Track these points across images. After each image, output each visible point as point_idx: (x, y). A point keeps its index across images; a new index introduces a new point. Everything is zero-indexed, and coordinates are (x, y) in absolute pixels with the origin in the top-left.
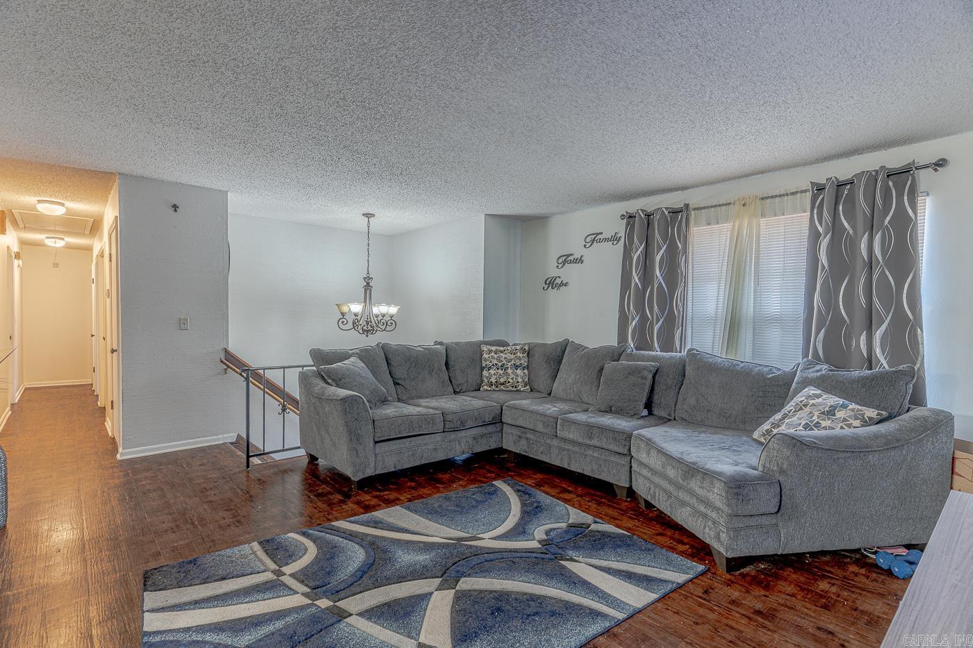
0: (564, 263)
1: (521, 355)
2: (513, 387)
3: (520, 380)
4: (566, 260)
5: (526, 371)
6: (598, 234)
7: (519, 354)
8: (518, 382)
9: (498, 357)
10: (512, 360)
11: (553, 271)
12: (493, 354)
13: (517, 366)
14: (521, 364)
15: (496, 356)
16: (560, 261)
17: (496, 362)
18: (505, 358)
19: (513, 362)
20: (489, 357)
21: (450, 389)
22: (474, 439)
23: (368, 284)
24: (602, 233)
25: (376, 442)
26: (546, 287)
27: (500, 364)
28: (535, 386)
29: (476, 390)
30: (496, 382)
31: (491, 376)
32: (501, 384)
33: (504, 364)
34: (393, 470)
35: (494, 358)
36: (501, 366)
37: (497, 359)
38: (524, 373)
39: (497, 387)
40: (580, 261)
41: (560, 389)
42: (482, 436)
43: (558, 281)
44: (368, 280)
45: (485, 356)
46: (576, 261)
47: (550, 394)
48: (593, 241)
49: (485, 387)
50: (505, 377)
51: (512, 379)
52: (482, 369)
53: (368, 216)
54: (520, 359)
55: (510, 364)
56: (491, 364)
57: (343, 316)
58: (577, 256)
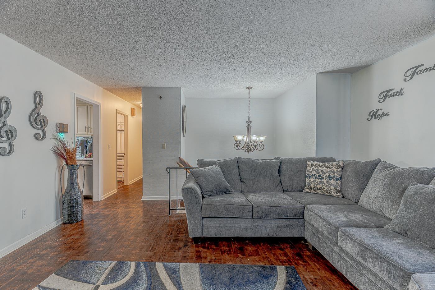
0: (385, 97)
1: (335, 170)
2: (327, 192)
3: (333, 188)
4: (387, 95)
5: (339, 182)
6: (418, 67)
7: (333, 169)
8: (331, 189)
9: (317, 169)
10: (327, 172)
11: (375, 106)
12: (313, 167)
13: (331, 177)
14: (334, 176)
15: (315, 169)
16: (382, 96)
17: (314, 173)
18: (322, 171)
19: (328, 174)
20: (310, 169)
21: (280, 188)
22: (278, 227)
23: (249, 125)
24: (423, 65)
25: (203, 218)
26: (370, 118)
27: (318, 175)
28: (346, 194)
29: (300, 191)
30: (314, 187)
31: (311, 182)
32: (317, 189)
33: (320, 175)
34: (215, 236)
35: (314, 170)
36: (318, 176)
37: (316, 171)
38: (337, 183)
39: (315, 191)
40: (401, 93)
41: (365, 201)
42: (286, 226)
43: (380, 112)
44: (249, 123)
45: (308, 168)
46: (396, 94)
47: (357, 203)
48: (413, 75)
49: (307, 190)
50: (321, 185)
51: (326, 186)
52: (306, 177)
53: (249, 88)
54: (334, 172)
55: (325, 175)
56: (311, 174)
57: (236, 142)
58: (397, 89)
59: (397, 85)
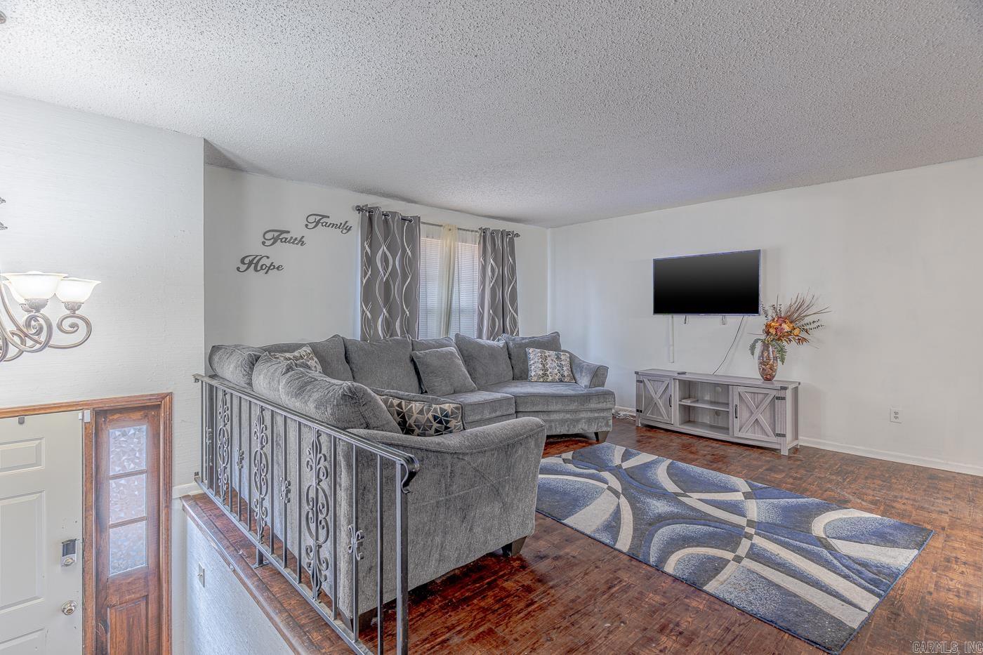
0: (275, 240)
4: (279, 236)
6: (324, 217)
11: (255, 247)
16: (269, 236)
24: (329, 217)
26: (243, 267)
40: (301, 242)
43: (265, 262)
46: (293, 241)
48: (317, 223)
58: (297, 235)
59: (297, 230)
